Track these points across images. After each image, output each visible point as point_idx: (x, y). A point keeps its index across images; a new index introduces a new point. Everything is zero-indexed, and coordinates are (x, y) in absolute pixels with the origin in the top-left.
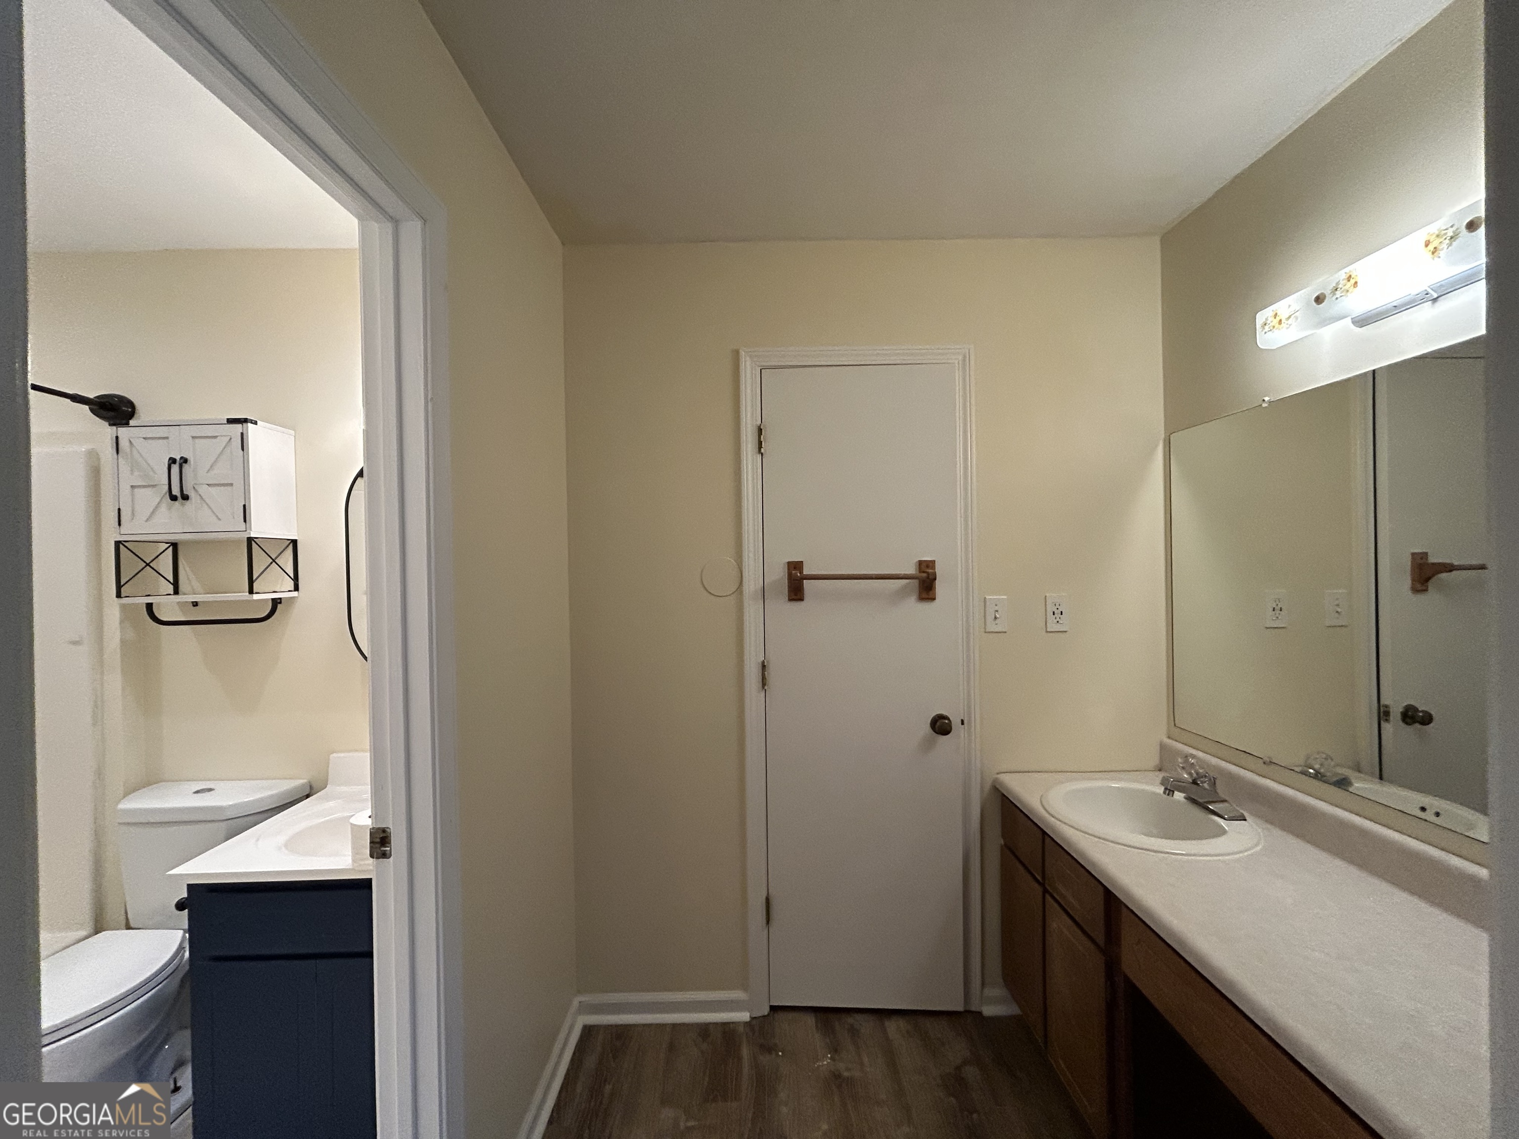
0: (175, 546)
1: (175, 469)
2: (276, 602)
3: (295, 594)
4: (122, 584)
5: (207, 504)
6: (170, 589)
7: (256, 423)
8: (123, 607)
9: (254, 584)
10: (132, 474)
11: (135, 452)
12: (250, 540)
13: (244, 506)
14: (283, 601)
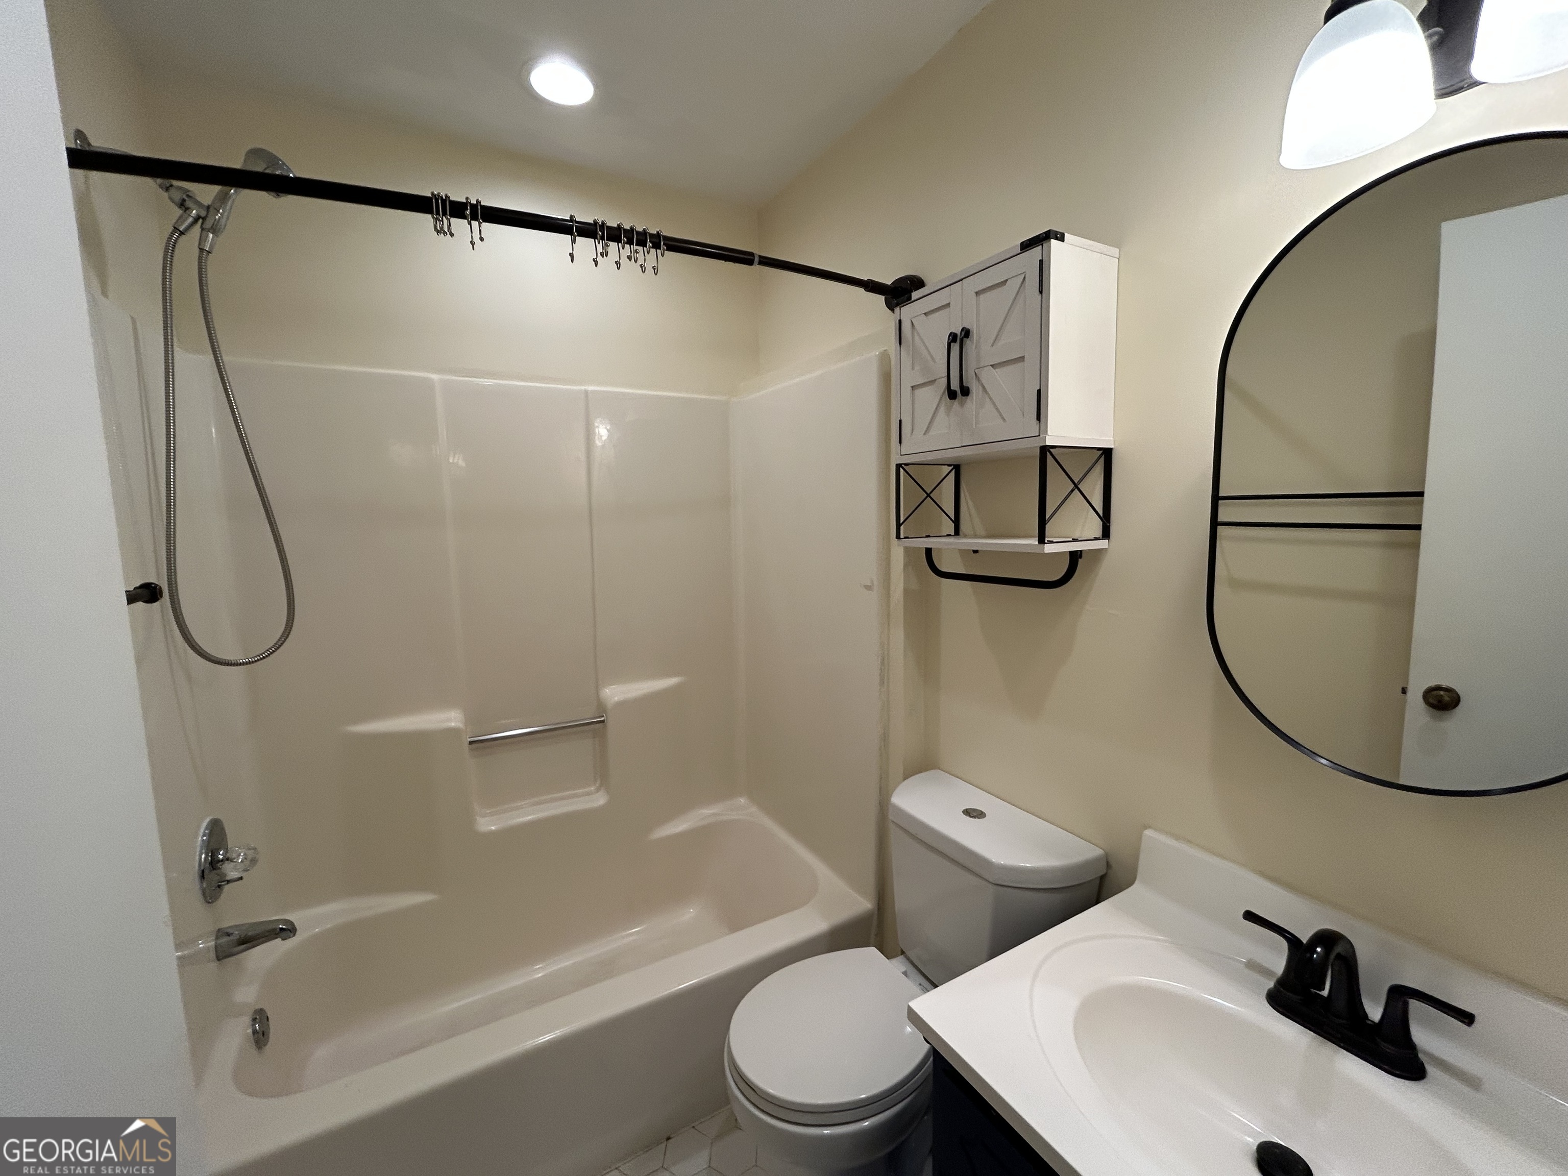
0: (957, 468)
1: (955, 348)
2: (1075, 556)
3: (1103, 544)
4: (901, 522)
5: (991, 399)
6: (950, 527)
7: (1062, 239)
8: (907, 550)
9: (1047, 526)
10: (913, 369)
11: (916, 338)
12: (1045, 450)
13: (1039, 392)
14: (1083, 555)
